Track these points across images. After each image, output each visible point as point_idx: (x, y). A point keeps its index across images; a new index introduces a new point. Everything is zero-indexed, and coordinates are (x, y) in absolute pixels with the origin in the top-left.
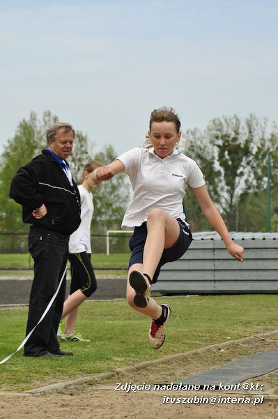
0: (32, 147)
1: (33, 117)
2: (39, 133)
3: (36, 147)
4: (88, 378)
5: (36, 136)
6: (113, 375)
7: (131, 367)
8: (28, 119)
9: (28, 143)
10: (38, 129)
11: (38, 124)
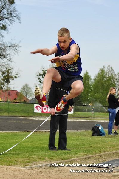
0: (103, 77)
1: (104, 67)
2: (106, 72)
3: (105, 77)
4: (59, 162)
5: (105, 73)
6: (71, 161)
7: (82, 157)
8: (102, 68)
9: (102, 76)
10: (105, 71)
11: (105, 69)
